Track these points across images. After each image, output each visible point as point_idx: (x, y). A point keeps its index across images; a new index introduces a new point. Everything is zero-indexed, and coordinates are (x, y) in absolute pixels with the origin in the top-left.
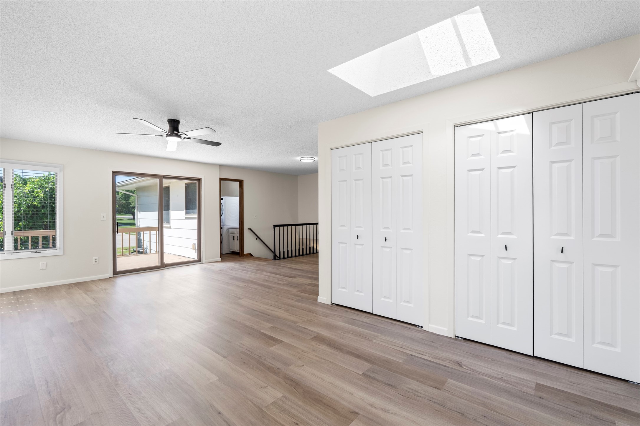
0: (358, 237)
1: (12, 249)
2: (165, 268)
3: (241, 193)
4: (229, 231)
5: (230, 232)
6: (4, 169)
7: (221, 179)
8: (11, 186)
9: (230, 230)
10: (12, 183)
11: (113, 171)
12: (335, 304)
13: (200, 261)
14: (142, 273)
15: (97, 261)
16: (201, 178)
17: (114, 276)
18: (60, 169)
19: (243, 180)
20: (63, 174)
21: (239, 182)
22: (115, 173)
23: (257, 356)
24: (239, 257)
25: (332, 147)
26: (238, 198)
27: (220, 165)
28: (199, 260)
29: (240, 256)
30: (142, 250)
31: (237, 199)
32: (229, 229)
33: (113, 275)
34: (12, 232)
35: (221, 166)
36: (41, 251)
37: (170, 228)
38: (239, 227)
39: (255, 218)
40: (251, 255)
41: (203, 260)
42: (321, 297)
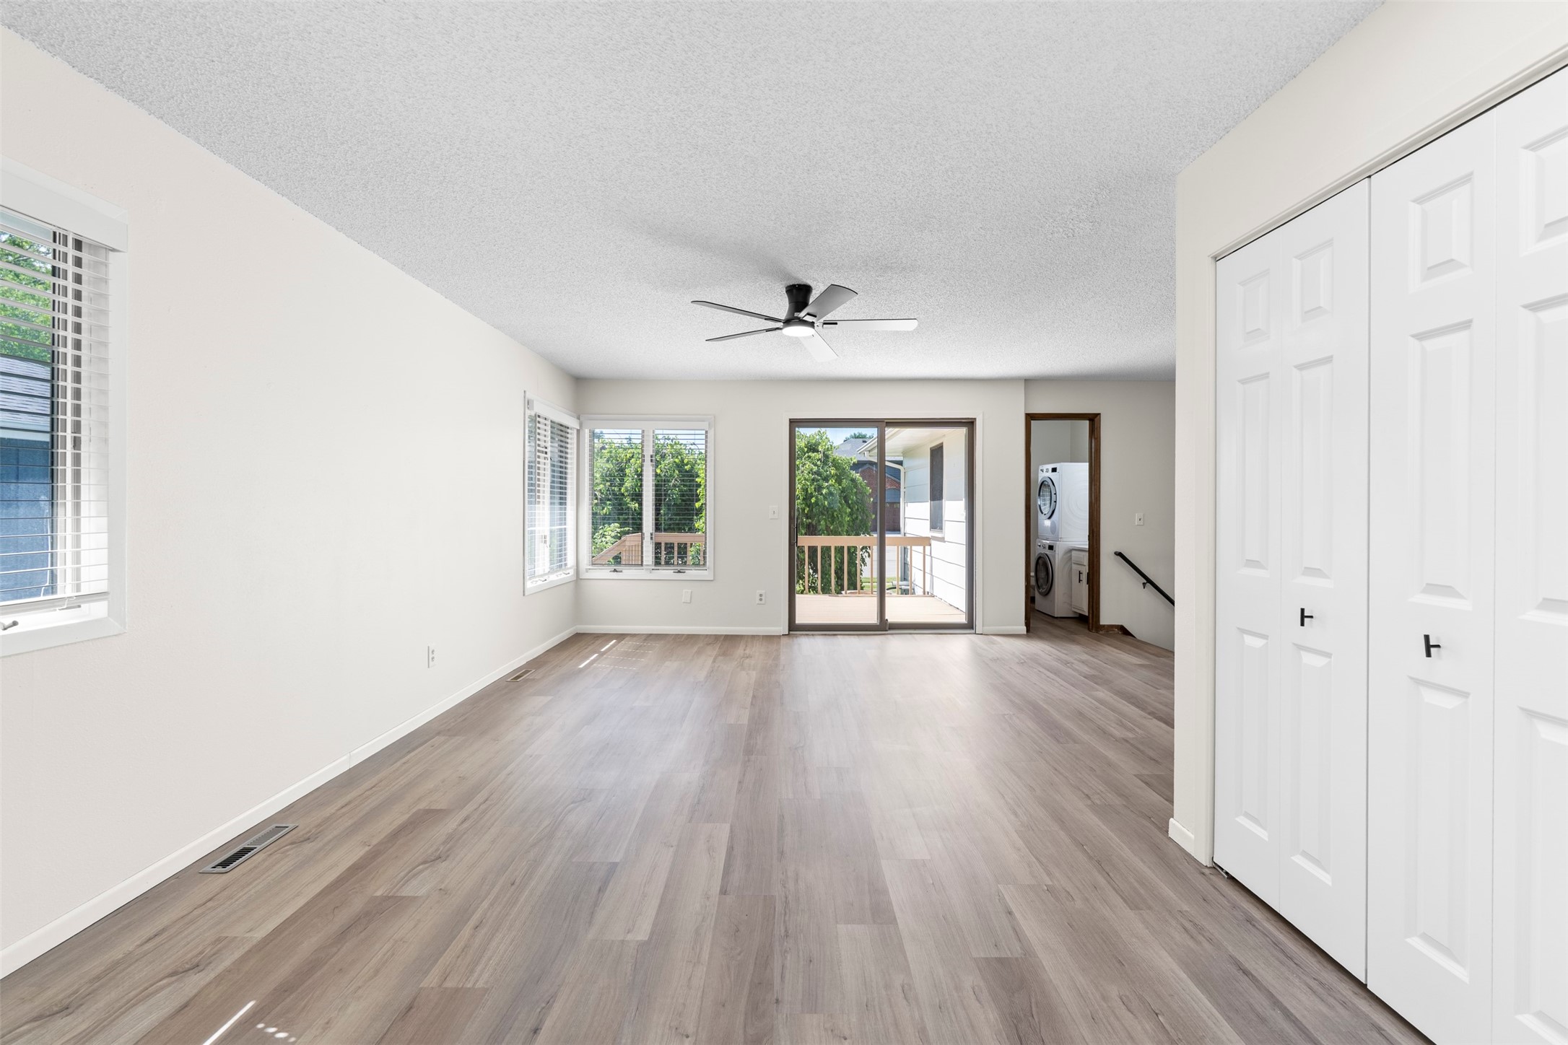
0: (1303, 617)
1: (651, 563)
2: (889, 632)
3: (1093, 450)
4: (1071, 555)
5: (1073, 558)
6: (643, 431)
7: (1030, 417)
8: (650, 459)
9: (1074, 553)
10: (652, 454)
11: (790, 419)
12: (1227, 873)
13: (972, 628)
14: (839, 636)
15: (763, 598)
16: (975, 419)
17: (791, 632)
18: (709, 425)
19: (1098, 415)
20: (715, 430)
21: (1090, 420)
22: (794, 423)
23: (783, 931)
24: (1088, 631)
25: (1216, 248)
26: (1086, 466)
27: (1026, 380)
28: (970, 626)
29: (1089, 629)
30: (909, 587)
31: (1083, 469)
32: (1071, 550)
33: (790, 630)
34: (651, 534)
35: (1029, 382)
36: (687, 571)
37: (942, 540)
38: (1087, 547)
39: (1141, 522)
40: (1124, 631)
41: (979, 626)
42: (1177, 824)
